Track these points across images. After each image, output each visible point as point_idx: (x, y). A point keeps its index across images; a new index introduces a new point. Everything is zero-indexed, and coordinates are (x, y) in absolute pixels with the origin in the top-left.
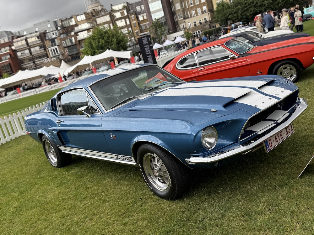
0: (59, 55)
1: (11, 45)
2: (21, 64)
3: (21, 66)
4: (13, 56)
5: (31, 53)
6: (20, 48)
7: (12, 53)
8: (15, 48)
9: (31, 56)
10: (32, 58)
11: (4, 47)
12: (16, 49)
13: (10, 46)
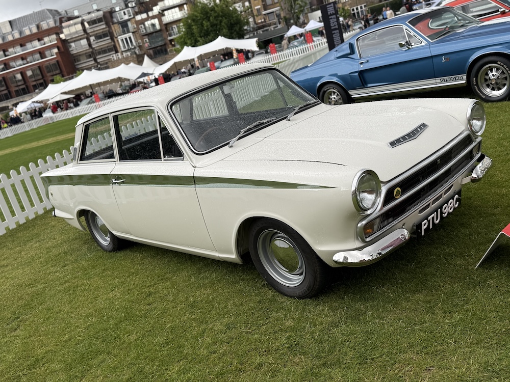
0: (135, 48)
1: (59, 32)
2: (75, 62)
3: (75, 66)
4: (62, 50)
5: (90, 45)
6: (74, 36)
7: (60, 45)
8: (66, 36)
9: (91, 50)
10: (92, 52)
11: (49, 35)
12: (67, 38)
13: (58, 34)
